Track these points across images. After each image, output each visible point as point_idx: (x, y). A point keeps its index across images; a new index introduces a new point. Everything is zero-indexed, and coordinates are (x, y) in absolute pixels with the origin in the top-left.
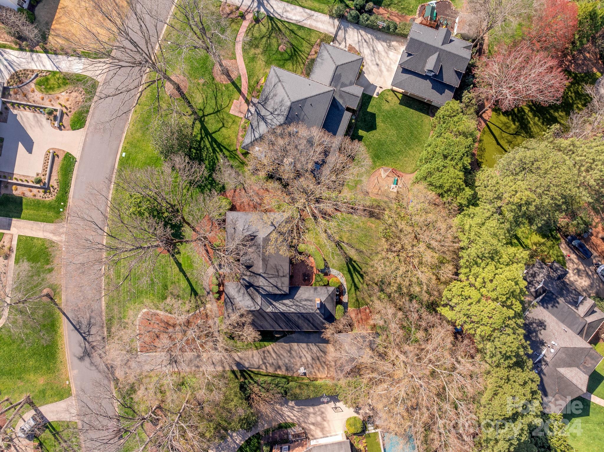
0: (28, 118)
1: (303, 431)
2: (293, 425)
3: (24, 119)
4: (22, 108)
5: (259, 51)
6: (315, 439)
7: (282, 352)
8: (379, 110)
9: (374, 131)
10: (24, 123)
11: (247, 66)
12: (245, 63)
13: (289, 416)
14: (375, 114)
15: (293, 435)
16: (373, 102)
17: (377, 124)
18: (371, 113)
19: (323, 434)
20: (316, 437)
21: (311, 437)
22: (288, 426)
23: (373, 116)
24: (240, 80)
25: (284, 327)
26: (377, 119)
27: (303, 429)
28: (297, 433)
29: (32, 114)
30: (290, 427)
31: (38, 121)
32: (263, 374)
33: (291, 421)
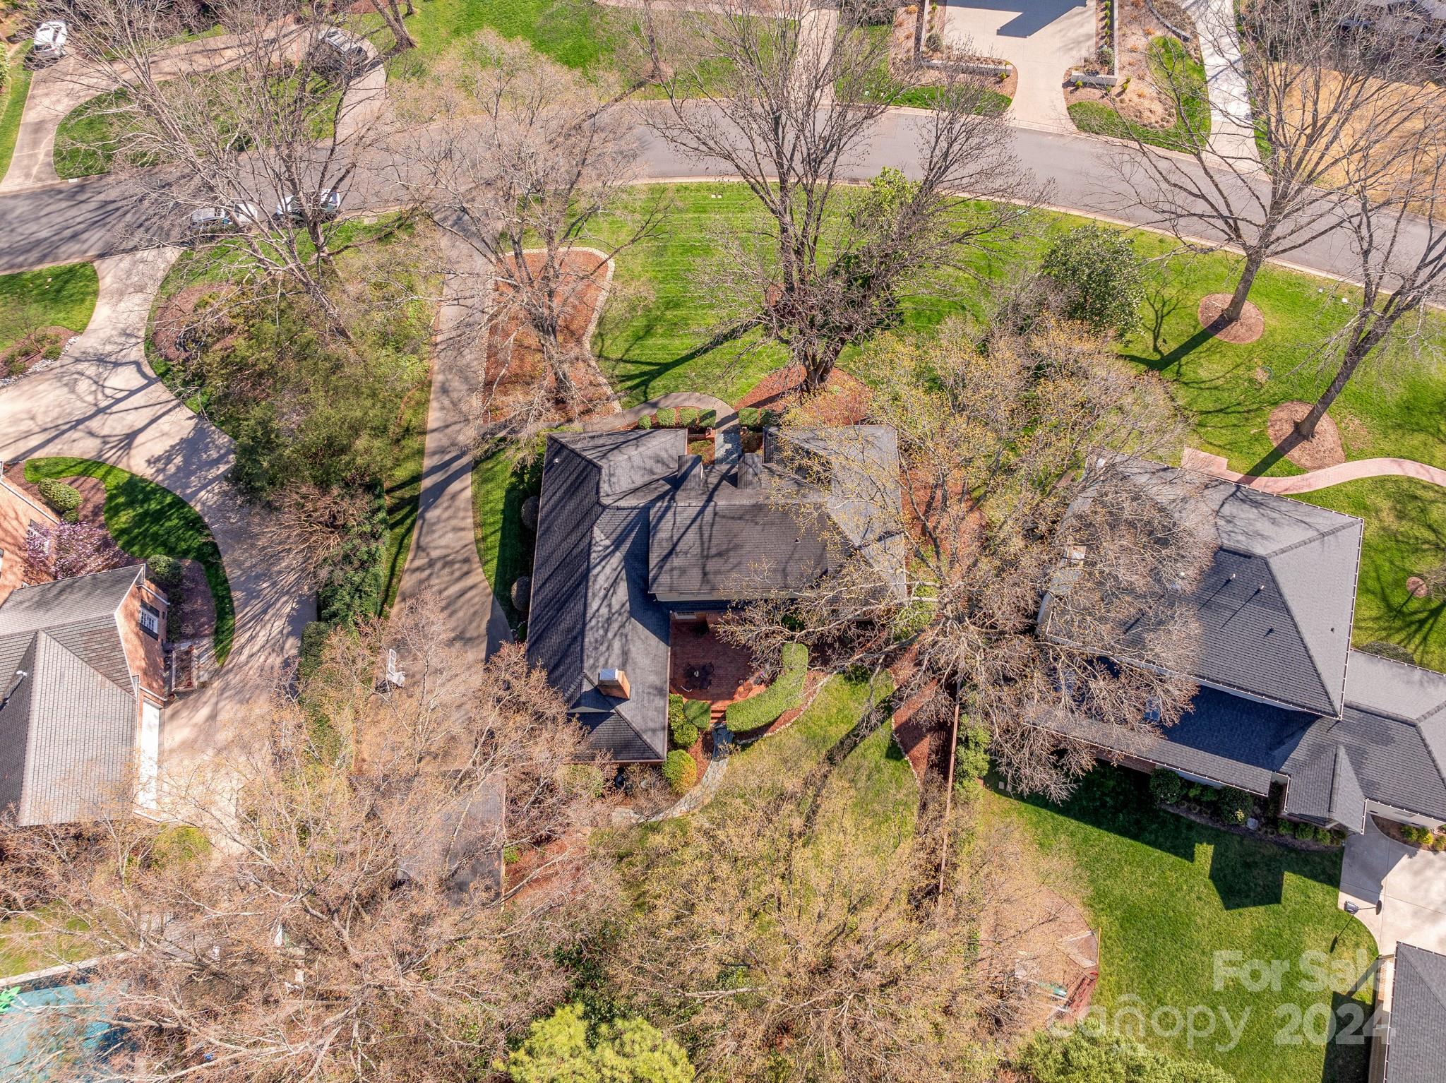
0: (1082, 26)
1: (196, 683)
2: (222, 653)
3: (1077, 19)
4: (1102, 14)
5: (1389, 519)
6: (162, 725)
7: (460, 614)
8: (1295, 916)
9: (1216, 900)
10: (1068, 18)
11: (1337, 489)
12: (1344, 484)
13: (252, 638)
14: (1278, 901)
15: (188, 652)
16: (1318, 891)
17: (1245, 911)
18: (1280, 886)
19: (172, 751)
20: (168, 728)
21: (169, 711)
22: (222, 636)
23: (1272, 895)
24: (1290, 474)
25: (539, 598)
26: (1262, 909)
27: (204, 686)
28: (194, 664)
29: (1093, 32)
30: (217, 642)
31: (1078, 43)
32: (400, 561)
33: (236, 645)
